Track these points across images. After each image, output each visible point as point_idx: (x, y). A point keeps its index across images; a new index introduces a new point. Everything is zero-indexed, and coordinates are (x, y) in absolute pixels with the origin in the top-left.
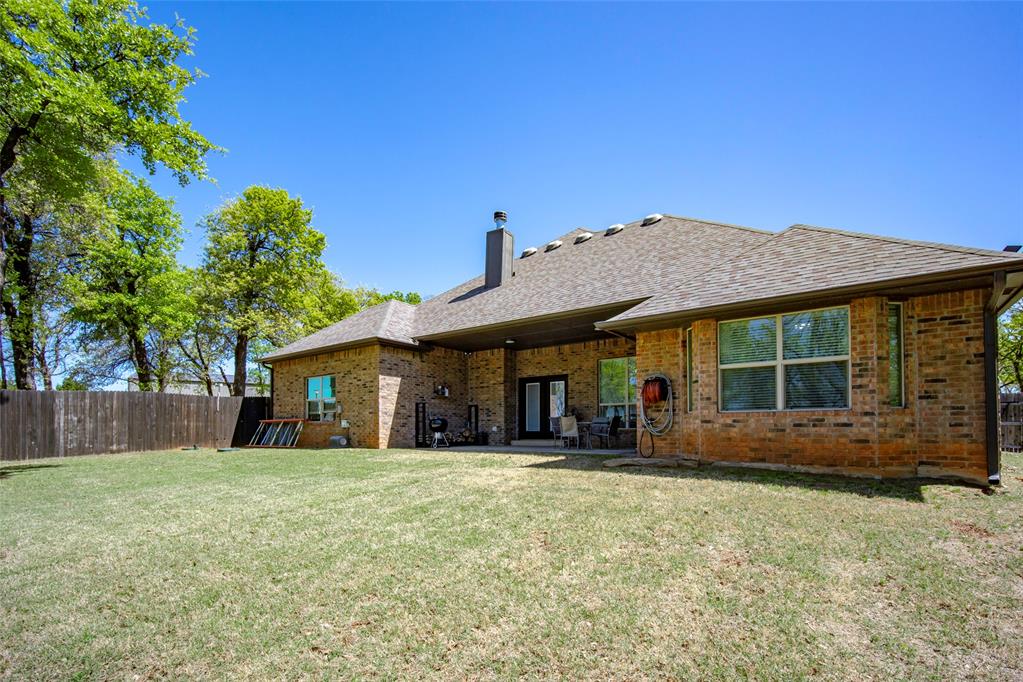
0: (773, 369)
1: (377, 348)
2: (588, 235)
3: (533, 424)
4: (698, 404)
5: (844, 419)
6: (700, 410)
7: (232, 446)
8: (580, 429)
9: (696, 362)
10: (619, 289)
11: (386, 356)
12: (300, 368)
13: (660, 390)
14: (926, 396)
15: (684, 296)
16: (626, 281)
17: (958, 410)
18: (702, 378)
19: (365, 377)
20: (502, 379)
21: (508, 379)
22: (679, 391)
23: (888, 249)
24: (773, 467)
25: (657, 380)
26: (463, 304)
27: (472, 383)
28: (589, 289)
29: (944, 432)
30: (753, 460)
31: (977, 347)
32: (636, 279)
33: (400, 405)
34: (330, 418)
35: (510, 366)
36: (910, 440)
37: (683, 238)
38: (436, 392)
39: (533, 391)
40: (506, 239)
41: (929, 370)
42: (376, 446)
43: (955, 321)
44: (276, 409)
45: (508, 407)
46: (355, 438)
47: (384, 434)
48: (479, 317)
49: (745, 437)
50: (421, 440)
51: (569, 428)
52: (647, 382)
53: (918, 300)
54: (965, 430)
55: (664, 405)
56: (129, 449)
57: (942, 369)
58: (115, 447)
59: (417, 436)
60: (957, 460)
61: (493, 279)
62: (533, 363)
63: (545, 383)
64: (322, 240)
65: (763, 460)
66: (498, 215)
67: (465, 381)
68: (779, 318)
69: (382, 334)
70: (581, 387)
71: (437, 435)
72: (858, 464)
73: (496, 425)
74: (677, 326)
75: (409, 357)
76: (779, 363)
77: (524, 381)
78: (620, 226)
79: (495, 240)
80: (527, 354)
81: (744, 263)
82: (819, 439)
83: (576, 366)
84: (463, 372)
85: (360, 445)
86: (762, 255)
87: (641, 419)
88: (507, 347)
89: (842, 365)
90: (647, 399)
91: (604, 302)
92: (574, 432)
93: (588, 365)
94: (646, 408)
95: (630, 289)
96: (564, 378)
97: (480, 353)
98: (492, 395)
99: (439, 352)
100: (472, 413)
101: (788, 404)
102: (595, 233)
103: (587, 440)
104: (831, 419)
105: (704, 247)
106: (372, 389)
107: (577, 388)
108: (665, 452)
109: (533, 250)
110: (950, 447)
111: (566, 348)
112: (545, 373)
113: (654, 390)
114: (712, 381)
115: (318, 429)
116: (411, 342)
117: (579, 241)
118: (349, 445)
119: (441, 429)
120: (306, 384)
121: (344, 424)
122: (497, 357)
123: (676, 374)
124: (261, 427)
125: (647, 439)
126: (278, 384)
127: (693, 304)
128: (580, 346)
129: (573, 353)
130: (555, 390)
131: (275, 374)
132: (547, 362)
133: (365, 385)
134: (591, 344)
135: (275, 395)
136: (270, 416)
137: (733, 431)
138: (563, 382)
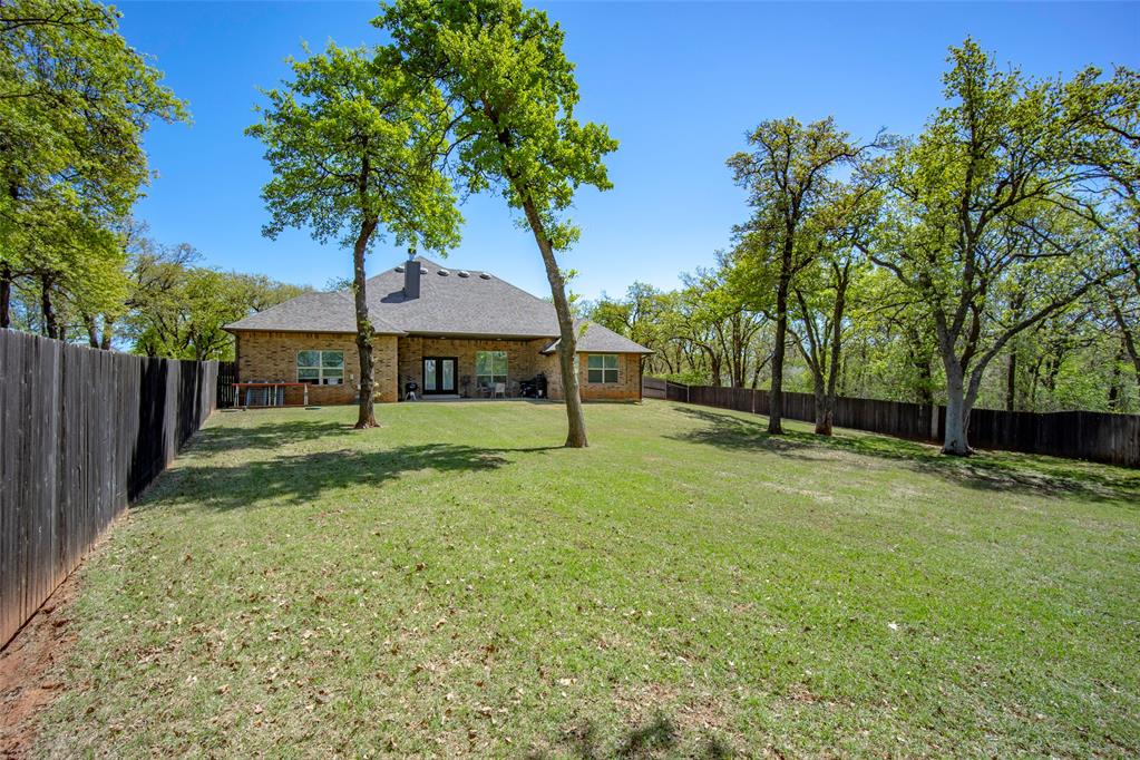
0: (601, 371)
1: (395, 338)
12: (289, 341)
18: (584, 372)
20: (420, 357)
31: (639, 368)
34: (333, 382)
42: (394, 401)
43: (635, 361)
44: (243, 374)
57: (633, 373)
60: (635, 397)
61: (413, 293)
62: (433, 349)
63: (440, 360)
68: (604, 356)
70: (467, 365)
71: (412, 393)
76: (603, 369)
80: (429, 342)
82: (613, 392)
83: (463, 353)
89: (616, 371)
96: (455, 358)
98: (412, 367)
101: (605, 382)
104: (615, 386)
107: (463, 365)
112: (442, 355)
114: (587, 373)
122: (417, 344)
128: (466, 342)
129: (461, 346)
130: (447, 366)
131: (242, 343)
132: (444, 348)
133: (381, 361)
134: (473, 342)
135: (242, 361)
136: (234, 379)
137: (593, 389)
138: (452, 361)
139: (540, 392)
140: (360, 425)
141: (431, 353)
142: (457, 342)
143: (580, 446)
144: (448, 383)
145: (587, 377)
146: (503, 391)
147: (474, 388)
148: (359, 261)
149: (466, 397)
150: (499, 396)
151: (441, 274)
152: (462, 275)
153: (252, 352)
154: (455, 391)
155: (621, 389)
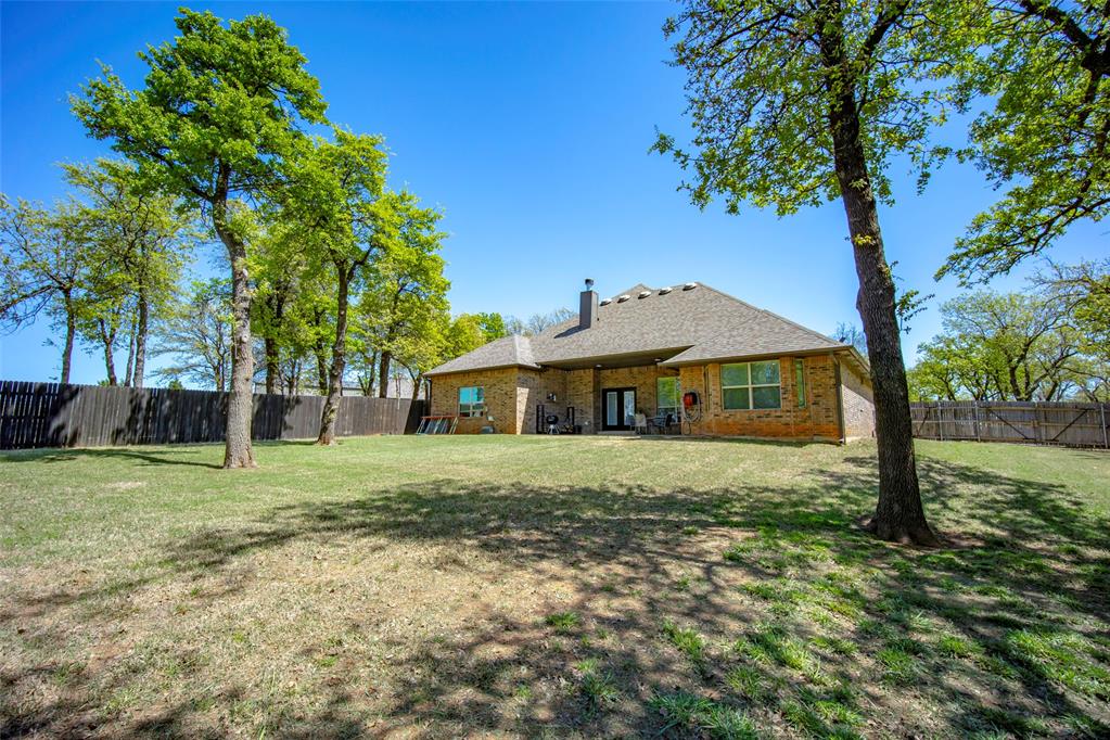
1: (516, 370)
2: (648, 293)
3: (612, 420)
4: (712, 407)
5: (778, 414)
6: (713, 410)
7: (405, 433)
8: (648, 421)
9: (711, 384)
10: (670, 339)
11: (521, 375)
12: (454, 381)
13: (693, 399)
14: (815, 403)
15: (704, 350)
16: (674, 333)
17: (828, 410)
18: (714, 393)
19: (506, 388)
20: (591, 390)
21: (595, 390)
22: (703, 399)
23: (800, 333)
24: (749, 438)
25: (691, 393)
26: (566, 340)
27: (570, 392)
28: (651, 336)
29: (823, 420)
30: (739, 435)
32: (679, 333)
33: (528, 407)
34: (477, 415)
35: (597, 382)
36: (809, 424)
37: (708, 305)
38: (549, 398)
39: (612, 398)
40: (594, 297)
41: (815, 391)
42: (515, 433)
43: (824, 369)
44: (433, 409)
45: (596, 408)
46: (498, 429)
47: (519, 425)
48: (581, 351)
49: (735, 423)
50: (540, 430)
51: (641, 421)
52: (686, 395)
53: (810, 359)
54: (831, 419)
55: (695, 407)
56: (353, 434)
57: (821, 391)
58: (346, 433)
59: (537, 427)
60: (829, 433)
61: (585, 321)
62: (611, 380)
63: (620, 392)
64: (449, 284)
65: (744, 435)
66: (587, 281)
67: (565, 390)
68: (749, 364)
69: (520, 362)
70: (646, 395)
71: (552, 427)
72: (786, 435)
73: (588, 419)
74: (701, 365)
75: (533, 375)
76: (750, 386)
77: (605, 391)
78: (669, 289)
79: (586, 298)
80: (608, 372)
81: (735, 333)
82: (769, 424)
83: (641, 382)
84: (564, 385)
85: (502, 432)
86: (745, 328)
87: (683, 415)
88: (595, 368)
90: (686, 404)
91: (661, 347)
92: (644, 424)
93: (650, 381)
94: (686, 409)
95: (676, 339)
96: (633, 389)
97: (576, 372)
98: (585, 400)
99: (551, 371)
100: (570, 412)
102: (653, 291)
103: (652, 430)
104: (774, 414)
105: (720, 314)
106: (513, 397)
108: (696, 432)
109: (609, 300)
110: (826, 427)
111: (635, 369)
112: (620, 386)
113: (690, 398)
114: (719, 395)
115: (468, 422)
116: (535, 365)
117: (641, 297)
118: (494, 433)
119: (553, 423)
120: (459, 392)
121: (490, 418)
122: (589, 375)
123: (701, 391)
124: (423, 422)
125: (687, 426)
126: (435, 391)
127: (708, 356)
128: (644, 369)
129: (640, 373)
131: (433, 385)
133: (506, 393)
134: (652, 368)
135: (433, 399)
136: (428, 414)
137: (730, 420)
138: (633, 393)
141: (609, 385)
145: (721, 401)
155: (783, 420)
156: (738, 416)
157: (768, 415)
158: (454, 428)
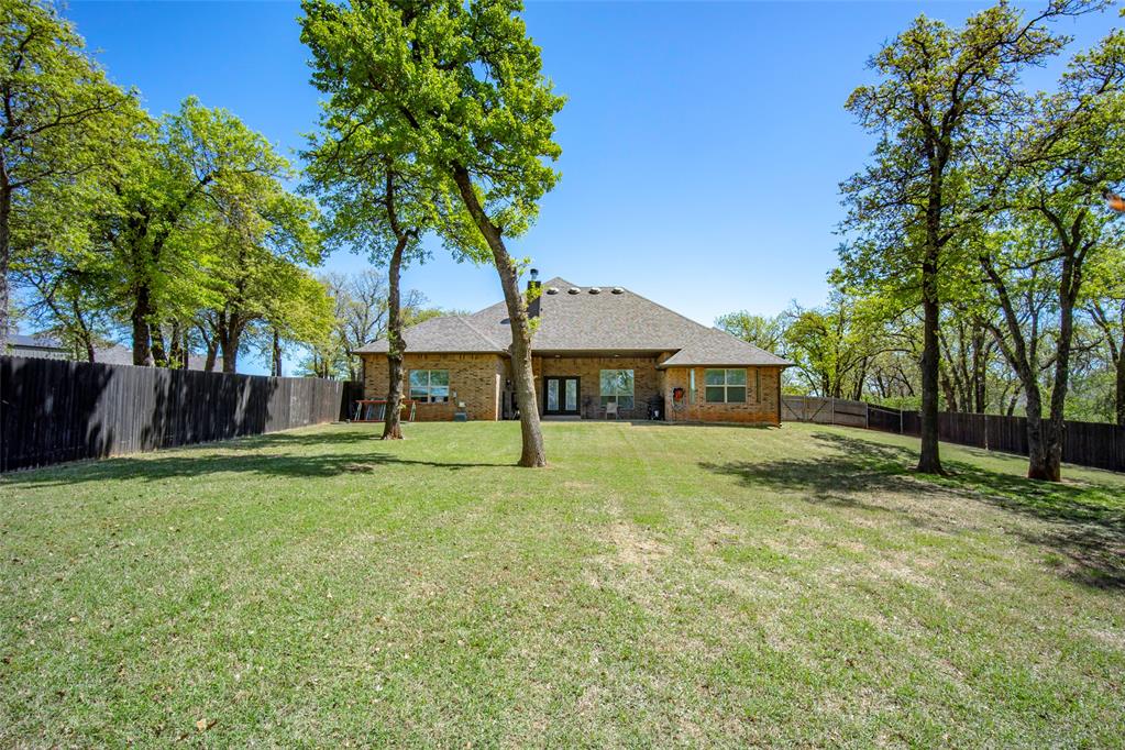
0: (723, 388)
1: (495, 356)
5: (745, 406)
9: (697, 383)
11: (498, 361)
14: (765, 399)
15: (691, 356)
17: (772, 404)
18: (700, 389)
19: (481, 374)
29: (768, 411)
30: (718, 421)
31: (776, 385)
34: (440, 400)
36: (762, 413)
39: (553, 385)
41: (765, 392)
42: (494, 419)
43: (771, 377)
44: (368, 392)
46: (471, 415)
47: (497, 411)
49: (715, 412)
52: (675, 390)
54: (773, 412)
55: (681, 399)
57: (768, 391)
60: (772, 419)
62: (555, 368)
63: (562, 380)
65: (721, 421)
68: (725, 370)
70: (590, 385)
72: (750, 421)
74: (687, 368)
75: (501, 362)
76: (726, 386)
77: (547, 379)
80: (551, 361)
82: (739, 413)
83: (585, 372)
85: (475, 418)
89: (744, 388)
93: (594, 372)
94: (674, 401)
96: (578, 378)
101: (728, 401)
104: (742, 406)
106: (489, 384)
107: (586, 385)
108: (681, 418)
110: (770, 415)
112: (564, 374)
114: (704, 391)
115: (426, 408)
121: (462, 405)
123: (684, 387)
124: (360, 407)
126: (372, 372)
128: (588, 361)
129: (584, 364)
130: (571, 386)
131: (367, 364)
132: (566, 367)
133: (481, 380)
134: (596, 360)
135: (367, 381)
136: (361, 397)
137: (711, 410)
138: (575, 381)
139: (657, 413)
140: (385, 434)
141: (552, 373)
142: (579, 361)
143: (530, 466)
144: (571, 403)
145: (704, 396)
146: (614, 411)
147: (596, 409)
148: (394, 278)
149: (587, 417)
150: (611, 417)
151: (572, 292)
152: (593, 292)
153: (375, 373)
154: (576, 413)
155: (749, 410)
156: (718, 407)
157: (738, 407)
158: (413, 415)
